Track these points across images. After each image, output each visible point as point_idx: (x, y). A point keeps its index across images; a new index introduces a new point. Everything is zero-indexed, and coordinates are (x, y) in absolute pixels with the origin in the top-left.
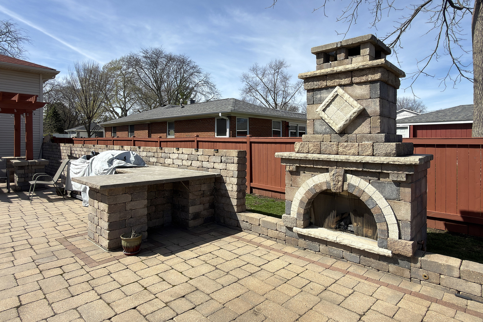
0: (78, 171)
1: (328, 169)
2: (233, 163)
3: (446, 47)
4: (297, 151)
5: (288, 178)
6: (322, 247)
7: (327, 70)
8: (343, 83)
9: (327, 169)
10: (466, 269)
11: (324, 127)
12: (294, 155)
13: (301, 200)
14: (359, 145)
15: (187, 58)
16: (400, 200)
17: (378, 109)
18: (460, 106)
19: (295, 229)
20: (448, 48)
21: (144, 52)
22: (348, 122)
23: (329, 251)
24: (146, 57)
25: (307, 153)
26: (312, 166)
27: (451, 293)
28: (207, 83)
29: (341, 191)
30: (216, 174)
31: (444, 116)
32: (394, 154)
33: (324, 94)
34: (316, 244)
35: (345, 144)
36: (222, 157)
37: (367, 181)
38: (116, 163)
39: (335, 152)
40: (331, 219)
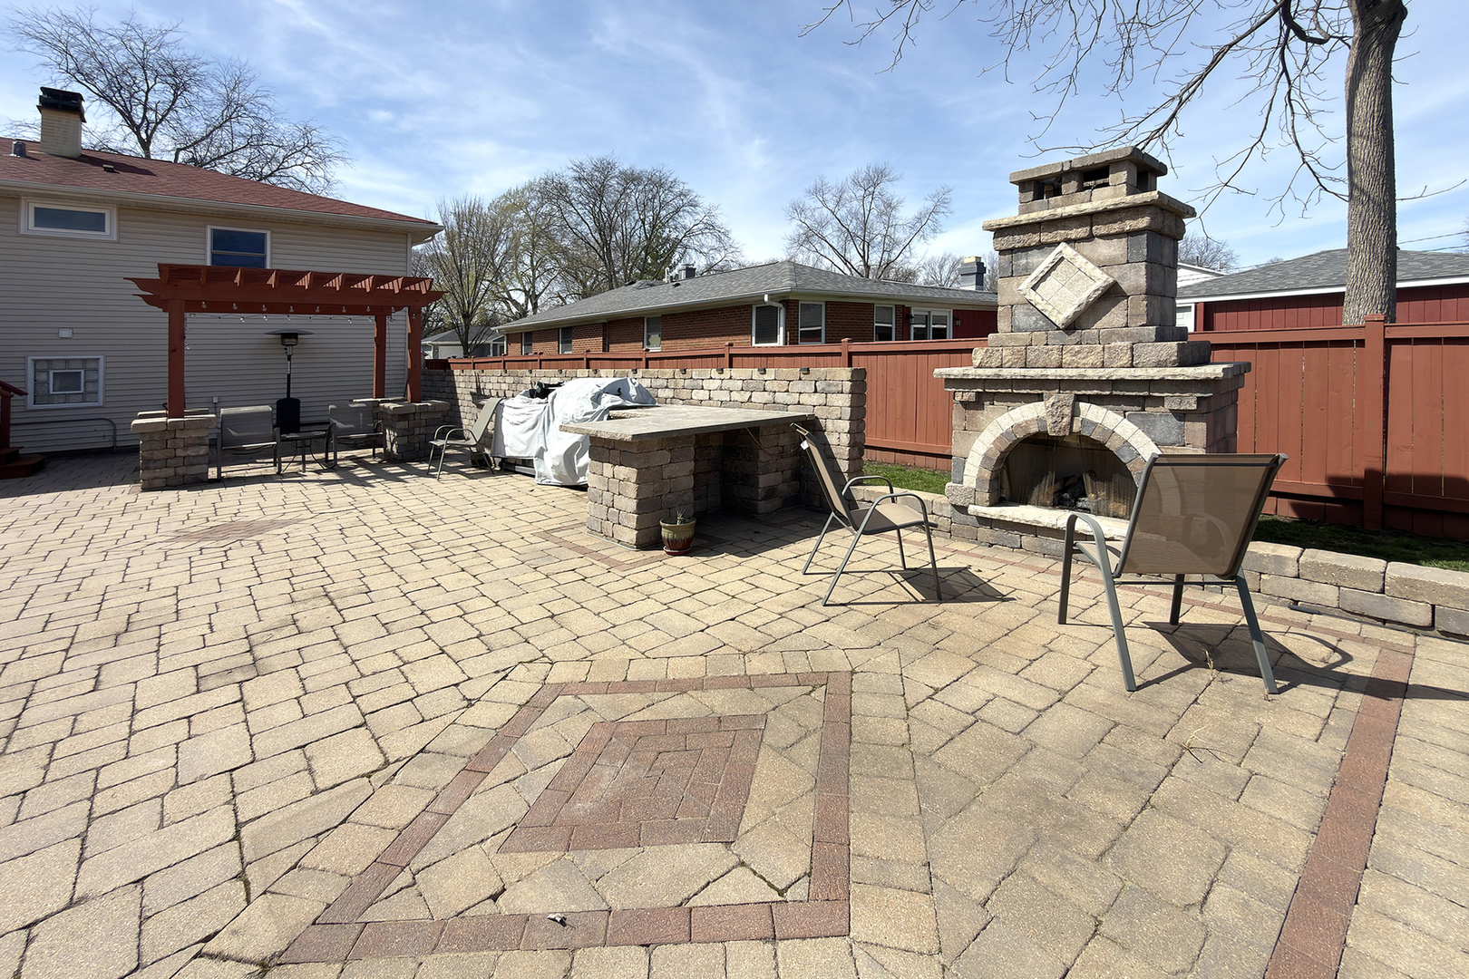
0: (522, 418)
1: (1042, 394)
2: (842, 393)
3: (1285, 129)
4: (977, 364)
5: (957, 415)
6: (1027, 539)
7: (1041, 213)
8: (1073, 237)
9: (1038, 394)
10: (1310, 560)
11: (1034, 318)
12: (971, 372)
13: (985, 454)
14: (1104, 348)
15: (668, 174)
16: (1184, 446)
17: (1143, 281)
18: (1323, 253)
19: (972, 509)
20: (1290, 130)
21: (575, 168)
22: (1082, 307)
23: (1042, 546)
24: (580, 178)
25: (997, 367)
26: (1010, 391)
27: (1281, 605)
28: (711, 227)
29: (1067, 434)
30: (807, 414)
31: (1280, 277)
32: (1175, 362)
33: (1034, 257)
34: (1015, 535)
35: (1077, 348)
36: (816, 381)
37: (1119, 414)
38: (608, 400)
39: (1055, 364)
40: (1046, 488)
